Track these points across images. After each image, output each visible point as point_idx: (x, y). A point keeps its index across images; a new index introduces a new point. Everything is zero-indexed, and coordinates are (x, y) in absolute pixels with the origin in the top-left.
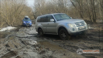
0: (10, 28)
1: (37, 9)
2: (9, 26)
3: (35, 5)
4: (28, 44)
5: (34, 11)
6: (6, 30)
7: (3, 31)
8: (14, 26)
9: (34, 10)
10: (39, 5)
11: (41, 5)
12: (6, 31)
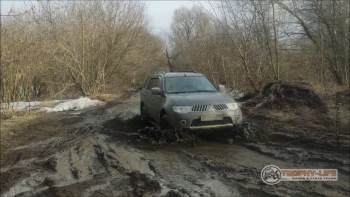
0: (83, 103)
1: (179, 45)
2: (84, 95)
3: (174, 30)
4: (116, 167)
5: (170, 49)
6: (72, 107)
7: (61, 109)
8: (98, 98)
9: (169, 47)
10: (188, 32)
11: (194, 32)
12: (70, 110)
